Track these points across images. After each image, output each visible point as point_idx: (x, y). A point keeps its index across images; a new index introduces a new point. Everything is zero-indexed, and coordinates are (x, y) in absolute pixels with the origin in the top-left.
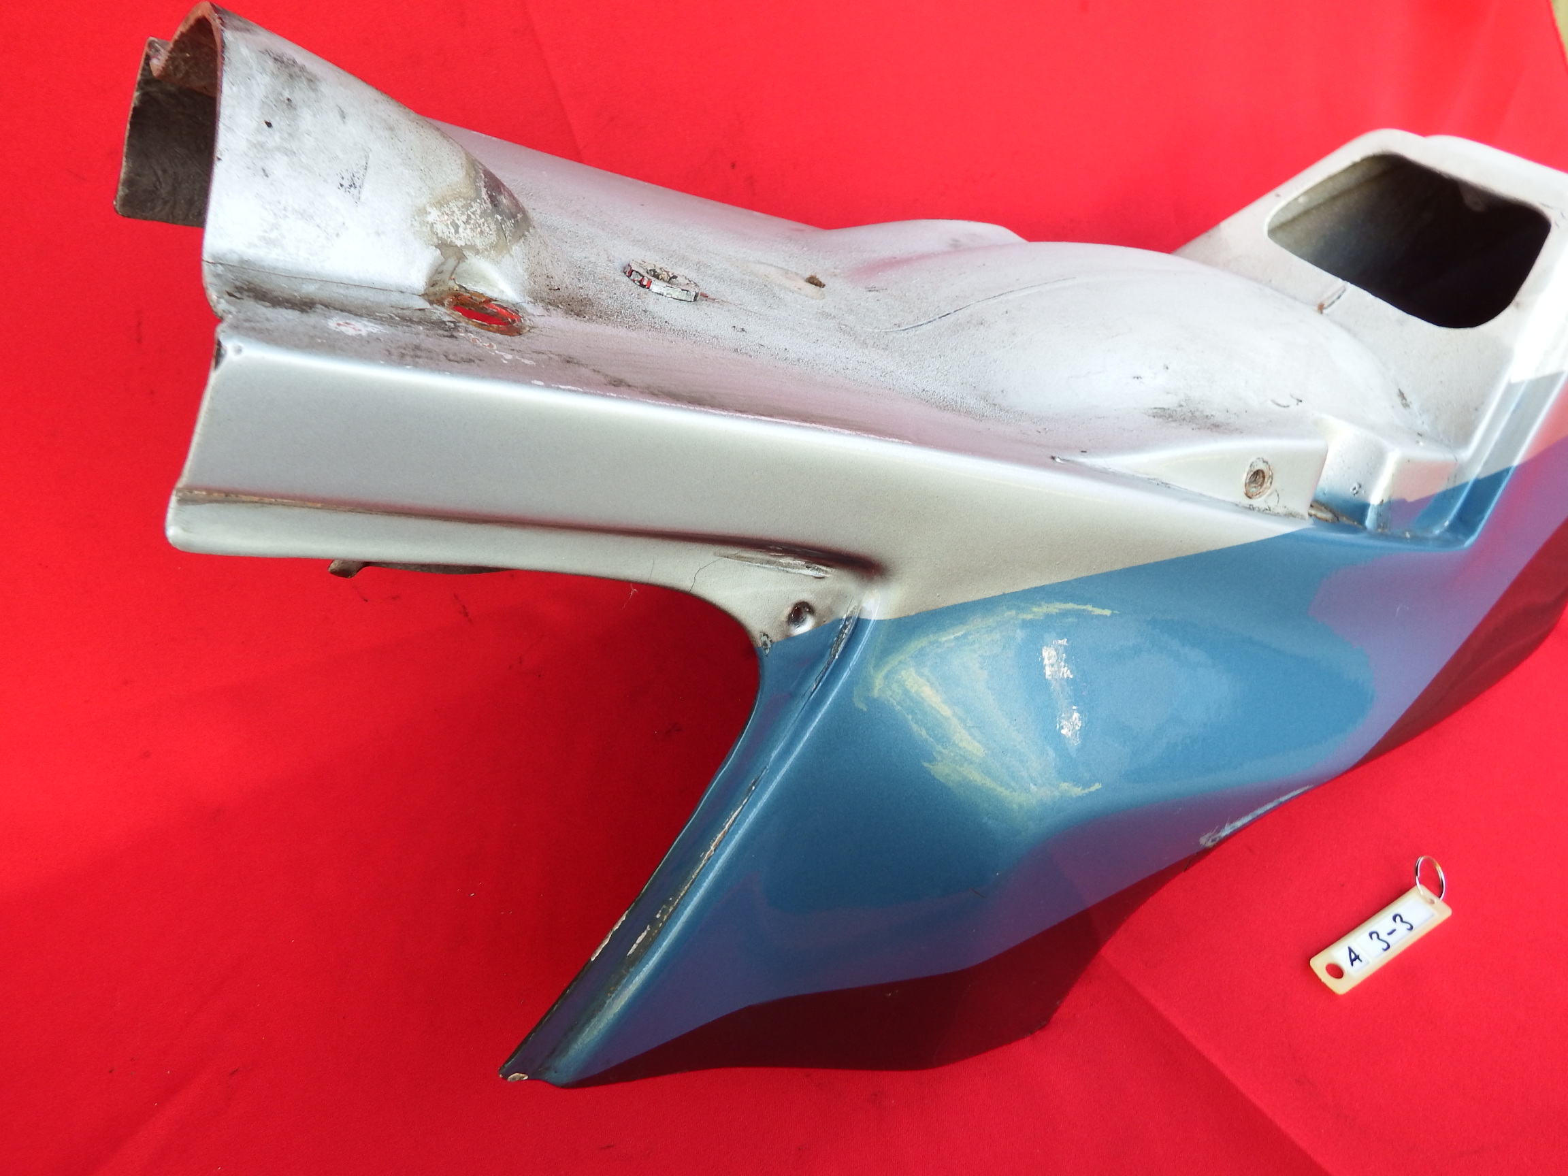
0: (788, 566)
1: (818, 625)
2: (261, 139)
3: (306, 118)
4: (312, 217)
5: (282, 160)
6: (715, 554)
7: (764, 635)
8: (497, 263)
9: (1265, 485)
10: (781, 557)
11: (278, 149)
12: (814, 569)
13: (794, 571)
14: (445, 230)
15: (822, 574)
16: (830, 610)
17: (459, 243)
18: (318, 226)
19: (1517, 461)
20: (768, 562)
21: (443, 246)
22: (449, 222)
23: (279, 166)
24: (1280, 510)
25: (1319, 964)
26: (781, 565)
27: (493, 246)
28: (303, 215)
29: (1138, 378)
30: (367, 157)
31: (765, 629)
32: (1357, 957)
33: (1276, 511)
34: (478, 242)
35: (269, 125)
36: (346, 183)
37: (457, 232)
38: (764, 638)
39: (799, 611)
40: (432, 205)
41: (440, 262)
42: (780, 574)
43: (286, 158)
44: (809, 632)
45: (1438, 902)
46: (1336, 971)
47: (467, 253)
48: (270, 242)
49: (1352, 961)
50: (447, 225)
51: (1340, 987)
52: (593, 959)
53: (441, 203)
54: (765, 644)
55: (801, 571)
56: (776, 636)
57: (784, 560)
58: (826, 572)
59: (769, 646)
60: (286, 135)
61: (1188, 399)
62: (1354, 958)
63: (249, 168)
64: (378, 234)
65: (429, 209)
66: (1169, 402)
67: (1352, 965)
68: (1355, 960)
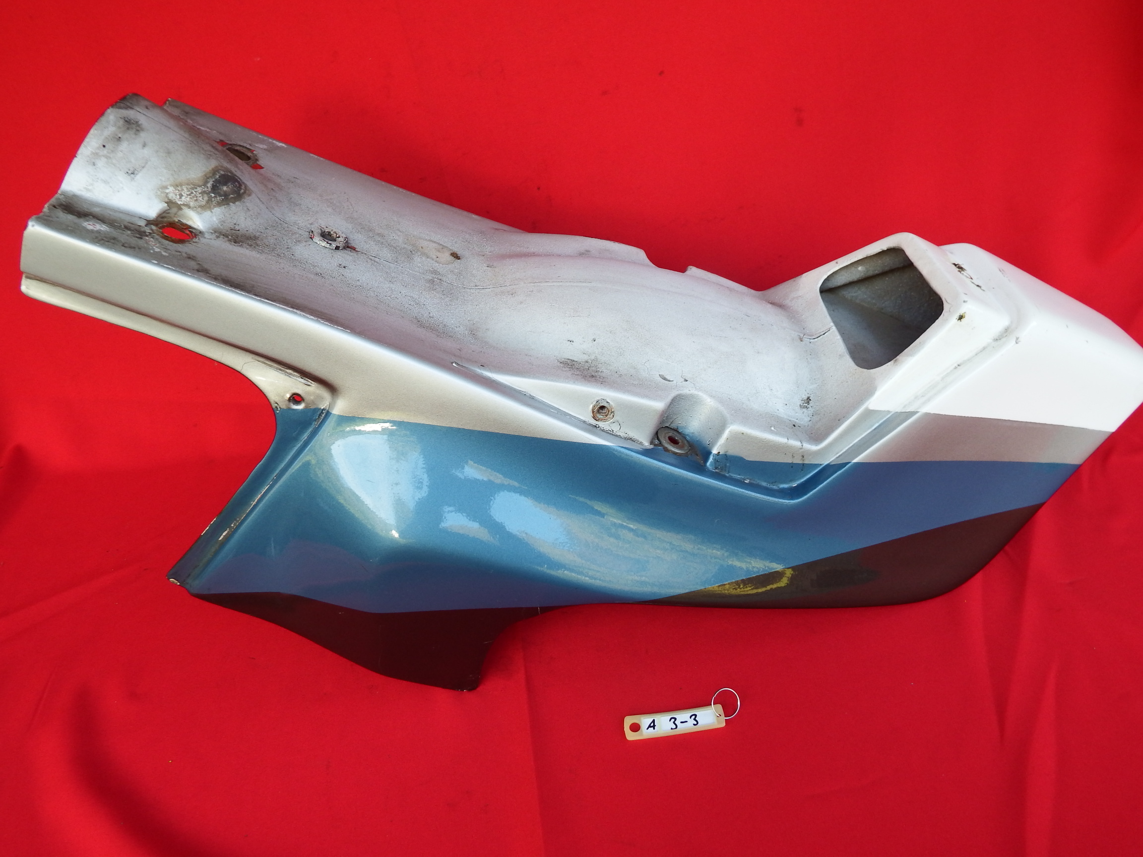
0: (291, 374)
1: (306, 407)
2: (98, 151)
3: (124, 146)
4: (109, 183)
5: (104, 160)
6: (252, 358)
7: (276, 403)
8: (199, 213)
9: (608, 416)
10: (287, 369)
11: (103, 156)
12: (305, 380)
13: (294, 378)
14: (174, 196)
15: (309, 383)
16: (313, 402)
17: (179, 203)
18: (111, 187)
19: (856, 460)
20: (280, 370)
21: (170, 203)
22: (178, 194)
23: (101, 163)
24: (622, 435)
25: (629, 721)
26: (287, 373)
27: (201, 207)
28: (105, 182)
29: (571, 341)
30: (146, 163)
31: (277, 400)
32: (654, 727)
33: (616, 433)
34: (192, 204)
35: (104, 146)
36: (130, 172)
37: (180, 198)
38: (276, 405)
39: (296, 398)
40: (171, 185)
41: (166, 209)
42: (287, 377)
43: (106, 160)
44: (302, 410)
45: (723, 718)
46: (635, 728)
47: (182, 207)
48: (88, 190)
49: (650, 726)
50: (176, 195)
51: (631, 736)
52: (202, 534)
53: (176, 186)
54: (276, 407)
55: (298, 379)
56: (284, 407)
57: (288, 371)
58: (311, 383)
59: (279, 409)
60: (110, 151)
61: (596, 359)
62: (653, 725)
63: (88, 161)
64: (138, 194)
65: (169, 187)
66: (579, 357)
67: (647, 729)
68: (651, 727)
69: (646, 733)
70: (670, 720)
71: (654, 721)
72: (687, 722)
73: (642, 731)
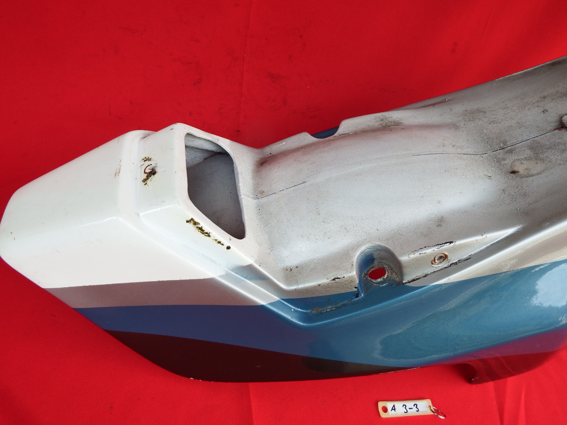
25: (381, 404)
32: (395, 409)
46: (385, 410)
49: (392, 409)
69: (391, 414)
70: (403, 407)
71: (394, 406)
72: (412, 408)
73: (389, 412)
